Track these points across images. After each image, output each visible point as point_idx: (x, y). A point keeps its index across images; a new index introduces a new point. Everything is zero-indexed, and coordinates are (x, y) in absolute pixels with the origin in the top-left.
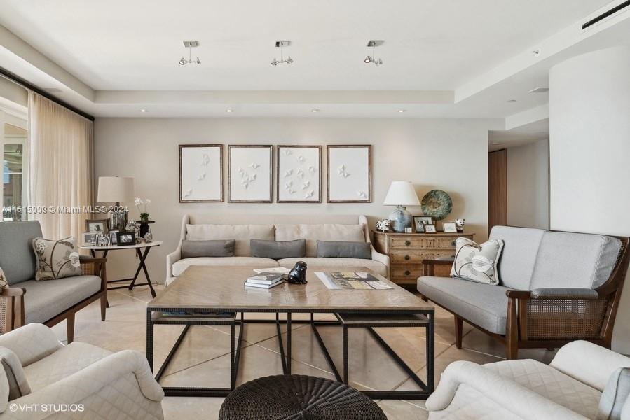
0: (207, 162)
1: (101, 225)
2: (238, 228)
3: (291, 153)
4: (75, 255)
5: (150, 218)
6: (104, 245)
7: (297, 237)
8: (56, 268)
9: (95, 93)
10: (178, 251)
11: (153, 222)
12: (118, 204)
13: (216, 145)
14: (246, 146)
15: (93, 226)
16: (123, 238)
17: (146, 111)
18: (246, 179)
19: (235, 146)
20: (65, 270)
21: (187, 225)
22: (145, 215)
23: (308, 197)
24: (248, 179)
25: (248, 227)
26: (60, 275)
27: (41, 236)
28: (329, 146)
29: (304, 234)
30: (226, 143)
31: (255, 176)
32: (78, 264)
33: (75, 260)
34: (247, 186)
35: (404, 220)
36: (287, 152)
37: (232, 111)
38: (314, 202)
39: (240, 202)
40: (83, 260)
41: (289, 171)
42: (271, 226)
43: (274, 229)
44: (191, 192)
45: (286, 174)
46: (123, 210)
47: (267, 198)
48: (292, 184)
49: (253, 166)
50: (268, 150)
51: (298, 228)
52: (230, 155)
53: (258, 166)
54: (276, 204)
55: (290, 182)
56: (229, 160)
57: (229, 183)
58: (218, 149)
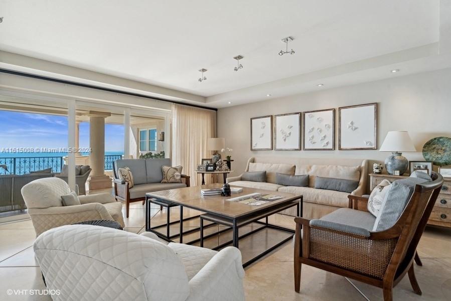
0: (264, 127)
1: (209, 162)
3: (312, 117)
4: (177, 173)
5: (231, 159)
6: (201, 171)
7: (306, 173)
8: (168, 179)
9: (205, 98)
10: (240, 176)
11: (233, 161)
12: (216, 151)
13: (268, 116)
14: (285, 115)
16: (209, 168)
17: (231, 103)
19: (278, 115)
20: (172, 180)
21: (251, 164)
22: (229, 157)
23: (324, 146)
24: (285, 136)
25: (278, 166)
26: (170, 181)
28: (340, 109)
29: (311, 172)
30: (274, 114)
31: (290, 134)
32: (179, 178)
33: (177, 176)
34: (285, 140)
35: (394, 164)
36: (309, 116)
37: (270, 95)
38: (329, 150)
40: (182, 176)
41: (311, 129)
42: (293, 165)
43: (295, 167)
44: (256, 144)
45: (309, 130)
46: (219, 155)
47: (298, 147)
48: (313, 137)
49: (288, 127)
50: (298, 116)
51: (310, 167)
52: (275, 121)
53: (291, 127)
54: (302, 151)
55: (311, 136)
56: (276, 124)
57: (275, 139)
58: (270, 118)
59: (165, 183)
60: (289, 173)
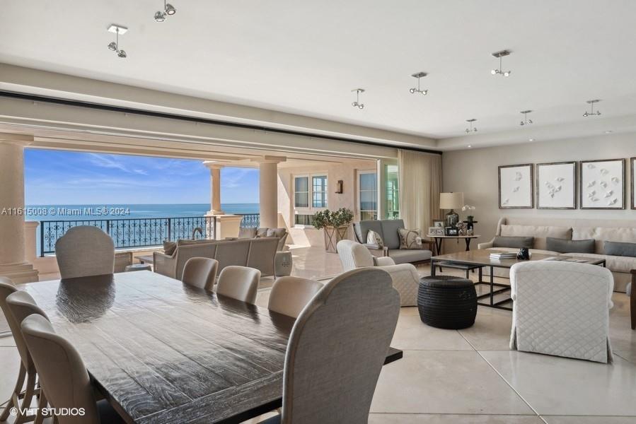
0: (520, 179)
1: (442, 223)
2: (540, 229)
3: (593, 167)
4: (419, 238)
5: (474, 220)
6: (439, 234)
7: (589, 238)
8: (409, 244)
10: (491, 242)
11: (476, 222)
12: (452, 210)
13: (527, 165)
14: (552, 164)
15: (437, 224)
16: (451, 231)
18: (551, 190)
19: (542, 164)
20: (413, 246)
21: (503, 226)
22: (471, 218)
23: (611, 204)
24: (553, 190)
25: (548, 229)
26: (411, 247)
27: (403, 227)
28: (632, 159)
29: (597, 236)
30: (535, 162)
31: (560, 188)
32: (420, 243)
33: (419, 241)
34: (552, 196)
36: (589, 166)
38: (617, 209)
39: (547, 208)
40: (423, 242)
41: (591, 182)
42: (569, 228)
43: (571, 230)
44: (507, 201)
45: (588, 185)
46: (456, 214)
47: (572, 205)
48: (594, 193)
49: (558, 180)
50: (572, 166)
51: (594, 230)
52: (538, 172)
53: (562, 180)
54: (579, 210)
55: (592, 191)
56: (538, 176)
57: (538, 194)
58: (529, 167)
59: (405, 249)
60: (565, 238)
